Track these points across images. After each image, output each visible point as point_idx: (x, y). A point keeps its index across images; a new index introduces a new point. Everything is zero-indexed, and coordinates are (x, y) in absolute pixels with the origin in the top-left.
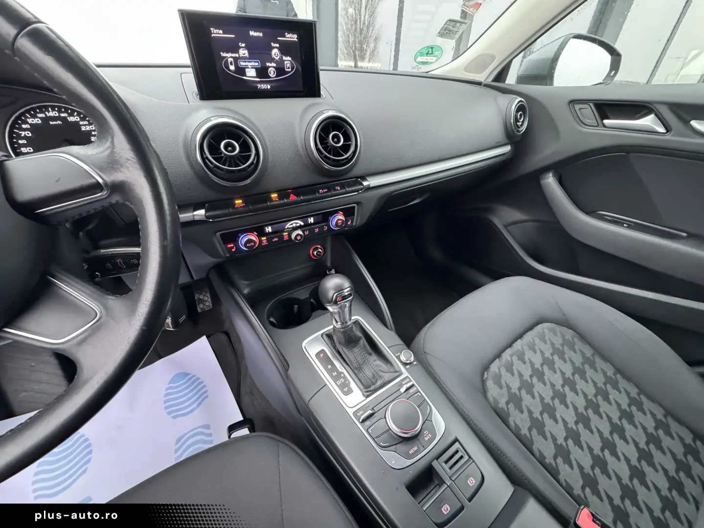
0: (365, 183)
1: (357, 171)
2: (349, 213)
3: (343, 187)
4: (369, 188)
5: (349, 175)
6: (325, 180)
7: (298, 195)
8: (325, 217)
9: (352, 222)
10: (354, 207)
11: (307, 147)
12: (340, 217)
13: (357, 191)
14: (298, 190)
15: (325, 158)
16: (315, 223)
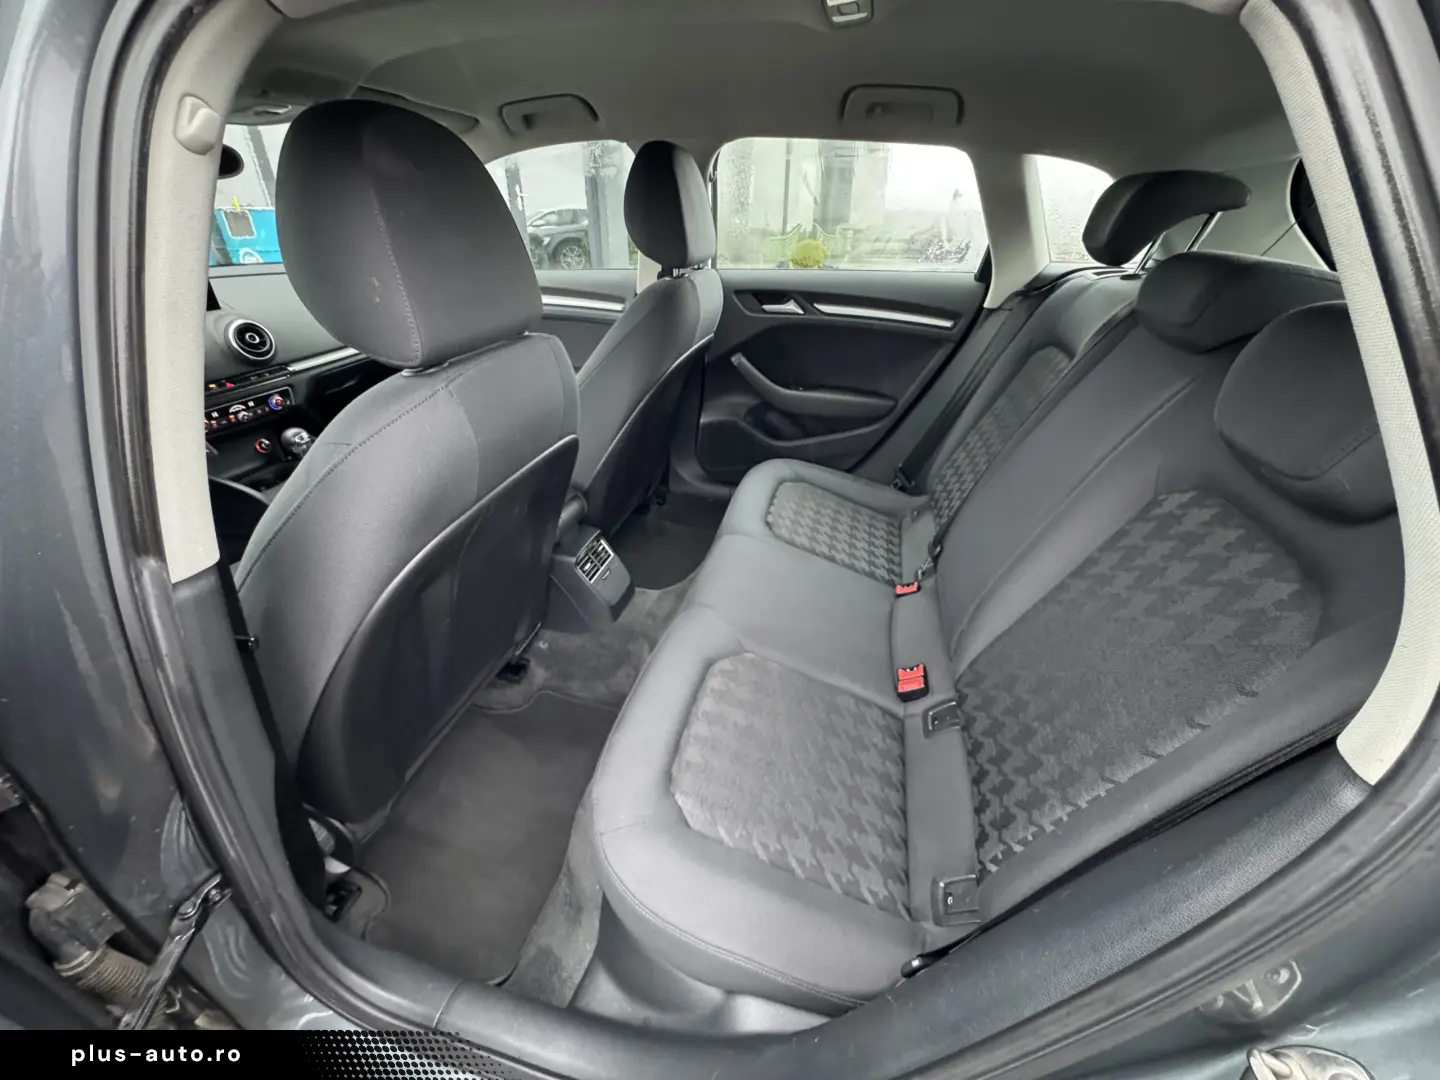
0: (290, 369)
1: (279, 359)
2: (284, 394)
3: (270, 373)
4: (295, 373)
5: (274, 362)
6: (249, 369)
7: (234, 383)
8: (263, 401)
9: (291, 401)
10: (287, 390)
11: (230, 347)
12: (278, 398)
13: (285, 375)
14: (230, 379)
15: (248, 352)
16: (256, 405)
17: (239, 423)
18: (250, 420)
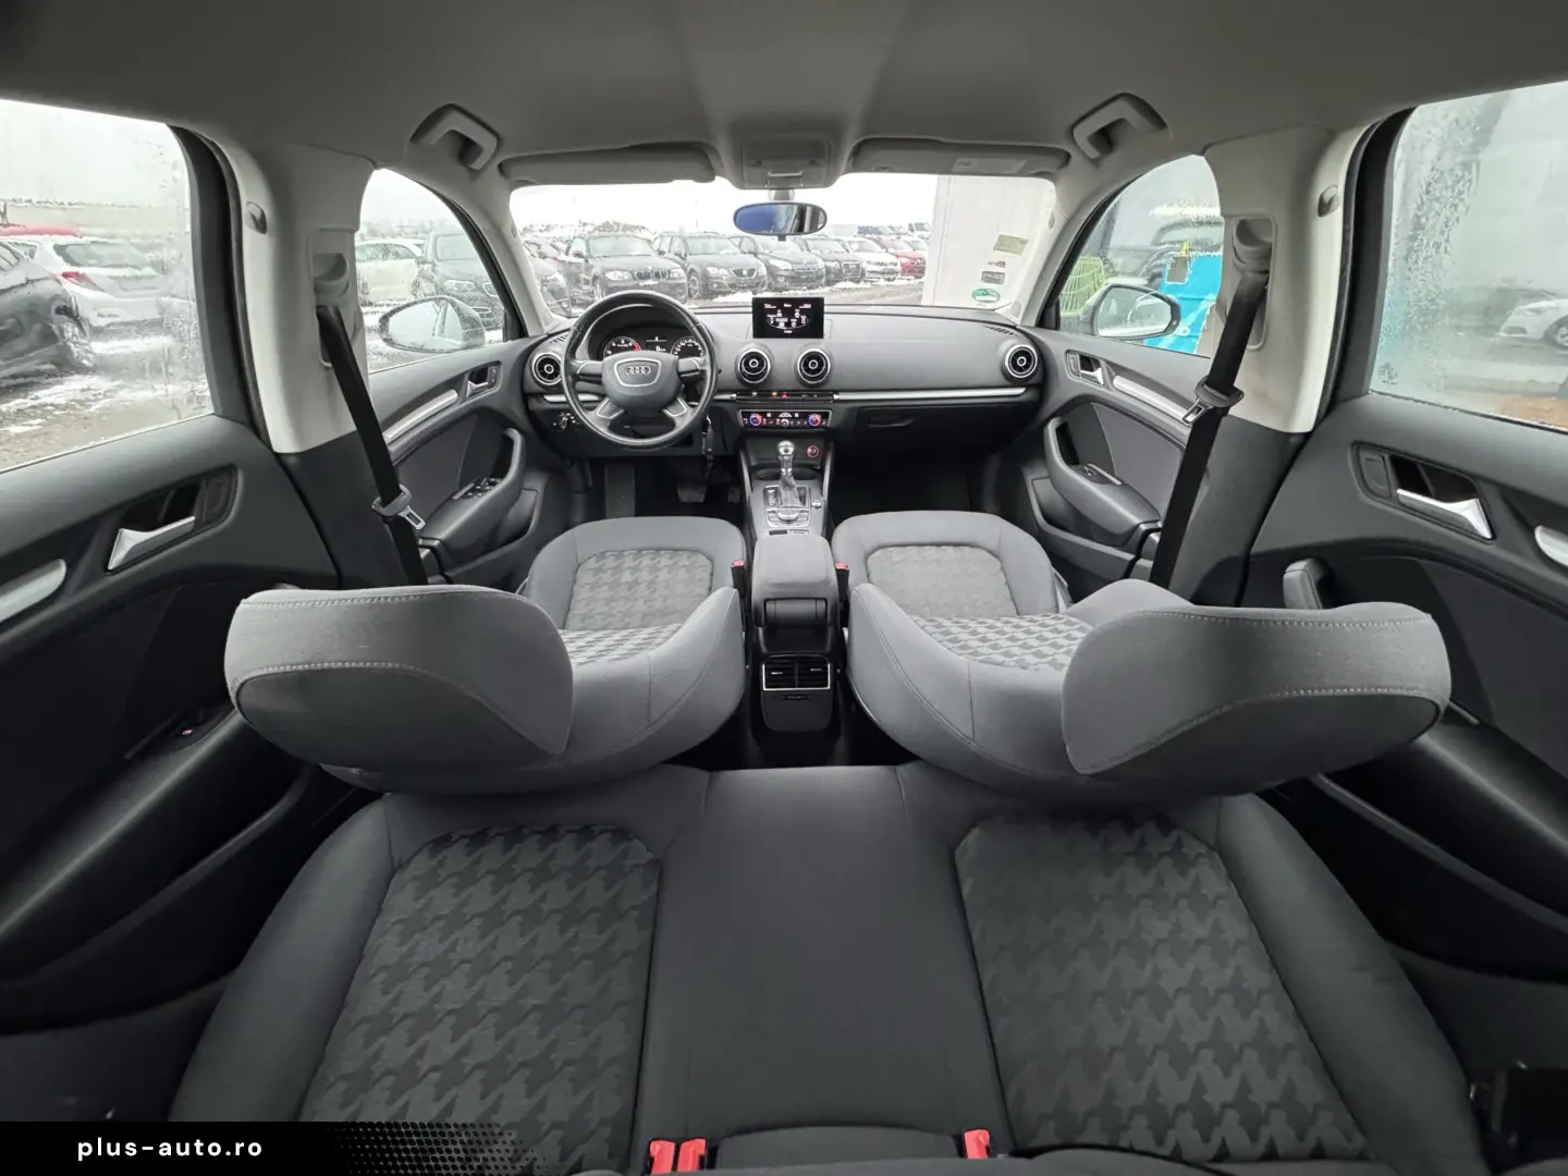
0: (836, 397)
1: (833, 385)
2: (825, 416)
3: (818, 396)
4: (839, 401)
5: (824, 388)
6: (803, 388)
7: (789, 396)
8: (805, 416)
9: (827, 422)
10: (828, 412)
11: (795, 368)
12: (818, 417)
13: (831, 400)
14: (791, 392)
15: (804, 375)
16: (799, 418)
17: (780, 427)
18: (789, 427)
